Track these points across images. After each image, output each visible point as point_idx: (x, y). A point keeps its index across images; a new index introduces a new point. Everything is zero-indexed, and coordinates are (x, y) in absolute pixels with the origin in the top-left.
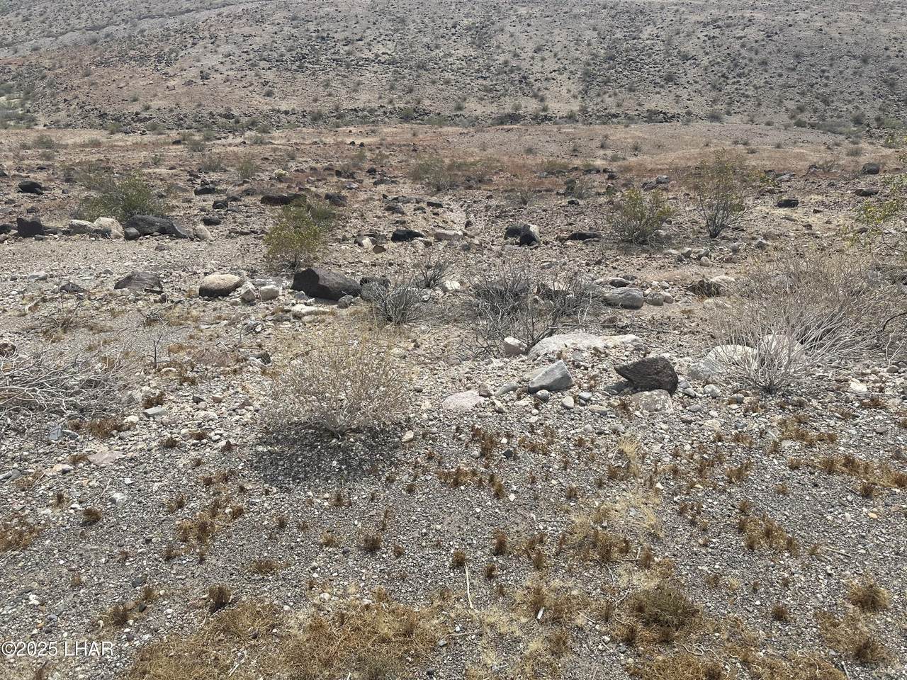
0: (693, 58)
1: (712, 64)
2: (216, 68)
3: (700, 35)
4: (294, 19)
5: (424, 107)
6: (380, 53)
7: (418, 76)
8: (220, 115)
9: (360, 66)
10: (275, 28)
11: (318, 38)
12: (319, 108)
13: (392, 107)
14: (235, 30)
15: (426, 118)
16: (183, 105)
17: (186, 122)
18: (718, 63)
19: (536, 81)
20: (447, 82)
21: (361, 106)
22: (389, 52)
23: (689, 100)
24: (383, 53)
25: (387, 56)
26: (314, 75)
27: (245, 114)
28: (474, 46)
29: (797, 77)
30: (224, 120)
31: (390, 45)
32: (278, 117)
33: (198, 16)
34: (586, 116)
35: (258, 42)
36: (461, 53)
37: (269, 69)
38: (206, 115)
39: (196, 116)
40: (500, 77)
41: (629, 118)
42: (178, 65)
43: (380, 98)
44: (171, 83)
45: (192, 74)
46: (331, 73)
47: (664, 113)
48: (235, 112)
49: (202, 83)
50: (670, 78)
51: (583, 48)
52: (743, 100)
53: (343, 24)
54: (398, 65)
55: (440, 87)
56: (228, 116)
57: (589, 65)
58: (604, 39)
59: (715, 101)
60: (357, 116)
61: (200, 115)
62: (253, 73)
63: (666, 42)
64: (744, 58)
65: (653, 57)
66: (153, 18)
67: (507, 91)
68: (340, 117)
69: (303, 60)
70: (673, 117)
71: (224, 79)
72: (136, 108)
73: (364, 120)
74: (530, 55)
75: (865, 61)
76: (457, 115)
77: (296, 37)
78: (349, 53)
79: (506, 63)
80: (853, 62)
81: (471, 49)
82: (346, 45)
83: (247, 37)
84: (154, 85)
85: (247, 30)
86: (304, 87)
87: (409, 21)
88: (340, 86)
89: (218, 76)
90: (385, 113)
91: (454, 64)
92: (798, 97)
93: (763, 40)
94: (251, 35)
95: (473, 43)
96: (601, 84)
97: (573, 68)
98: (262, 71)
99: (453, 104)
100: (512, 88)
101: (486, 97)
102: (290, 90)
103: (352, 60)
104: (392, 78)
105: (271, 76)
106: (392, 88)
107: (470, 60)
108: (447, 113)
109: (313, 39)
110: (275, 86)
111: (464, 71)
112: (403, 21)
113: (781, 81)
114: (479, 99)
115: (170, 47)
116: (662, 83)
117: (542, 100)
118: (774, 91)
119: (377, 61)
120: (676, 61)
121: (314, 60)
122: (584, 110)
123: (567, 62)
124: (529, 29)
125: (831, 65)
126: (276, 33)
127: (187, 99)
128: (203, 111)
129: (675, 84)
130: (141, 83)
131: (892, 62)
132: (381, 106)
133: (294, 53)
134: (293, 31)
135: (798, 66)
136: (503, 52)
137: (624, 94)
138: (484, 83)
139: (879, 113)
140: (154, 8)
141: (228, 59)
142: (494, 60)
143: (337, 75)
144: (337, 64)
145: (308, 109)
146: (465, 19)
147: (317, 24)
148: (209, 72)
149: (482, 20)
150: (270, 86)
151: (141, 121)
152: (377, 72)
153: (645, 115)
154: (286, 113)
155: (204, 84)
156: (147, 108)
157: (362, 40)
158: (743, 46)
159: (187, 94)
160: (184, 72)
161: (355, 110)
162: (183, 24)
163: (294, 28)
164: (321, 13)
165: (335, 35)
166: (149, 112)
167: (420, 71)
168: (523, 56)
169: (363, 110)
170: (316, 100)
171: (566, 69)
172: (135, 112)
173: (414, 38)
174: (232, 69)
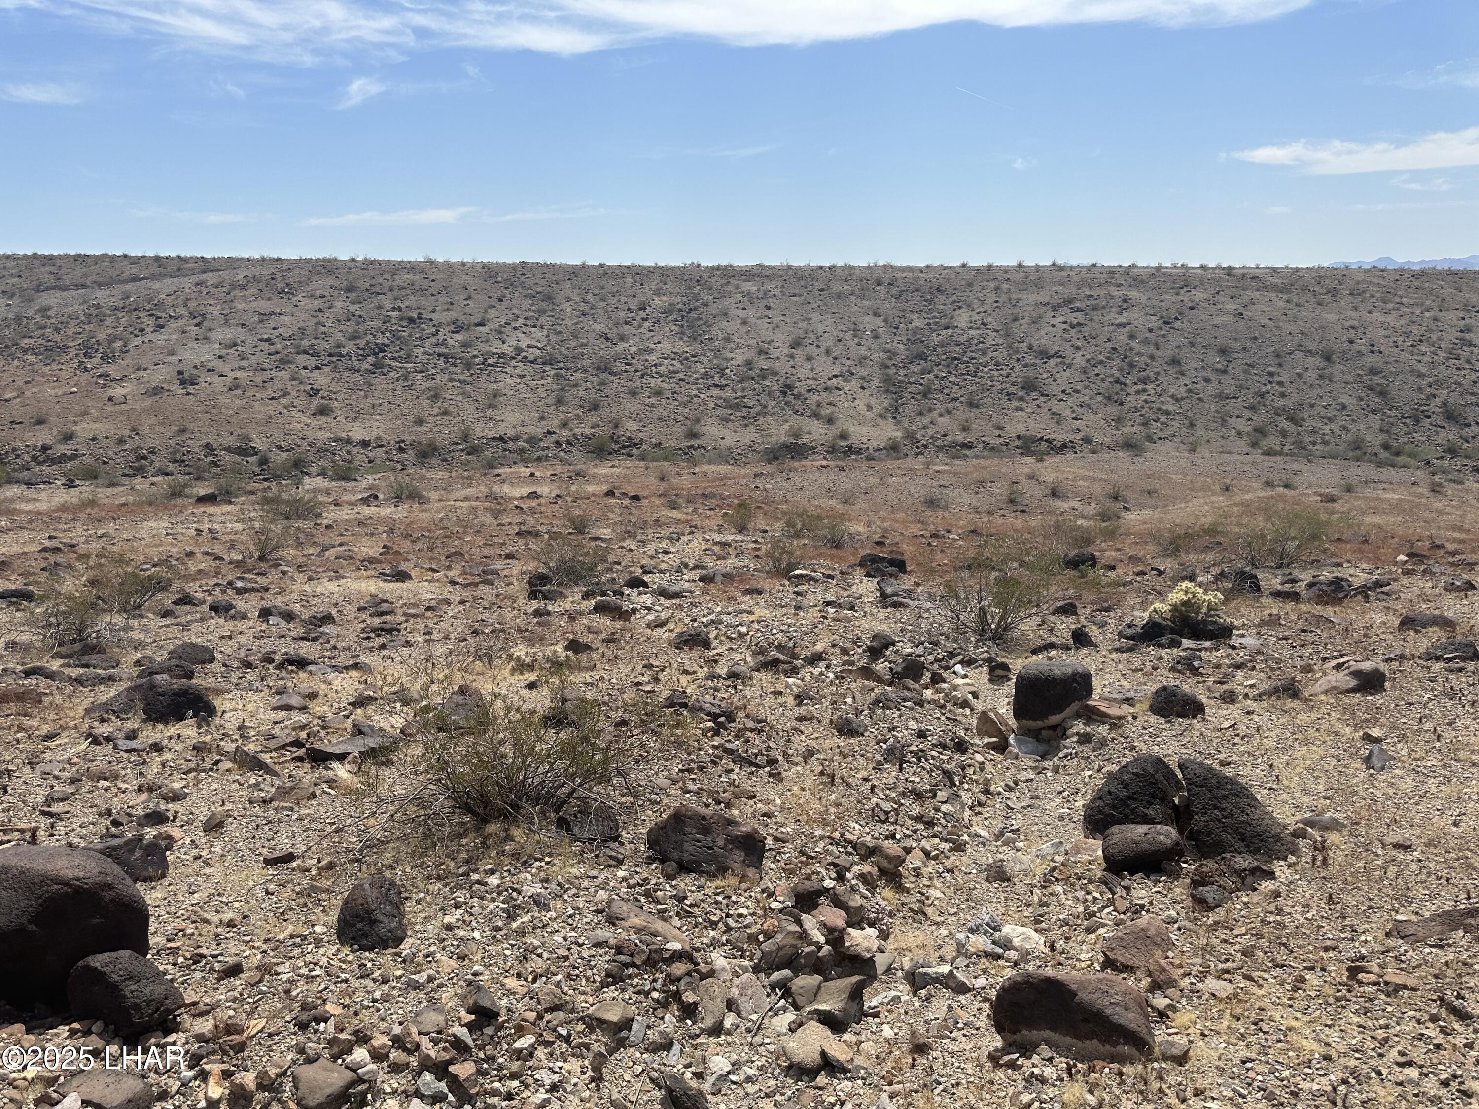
0: (1056, 354)
1: (1093, 363)
2: (210, 365)
3: (1055, 321)
4: (350, 289)
5: (628, 434)
6: (523, 344)
7: (601, 384)
8: (228, 449)
9: (489, 365)
10: (318, 304)
11: (401, 319)
12: (430, 435)
13: (569, 433)
14: (240, 305)
15: (635, 451)
16: (145, 430)
17: (153, 462)
18: (1101, 362)
19: (809, 391)
20: (658, 393)
21: (511, 432)
22: (539, 345)
23: (1075, 419)
24: (529, 347)
25: (537, 352)
26: (406, 379)
27: (280, 447)
28: (685, 338)
29: (1233, 382)
30: (237, 458)
31: (537, 333)
32: (348, 452)
33: (157, 285)
34: (918, 447)
35: (288, 324)
36: (666, 347)
37: (317, 368)
38: (196, 450)
39: (176, 451)
40: (746, 385)
41: (993, 448)
42: (128, 361)
43: (542, 418)
44: (117, 392)
45: (159, 375)
46: (438, 377)
47: (1047, 441)
48: (258, 443)
49: (183, 391)
50: (1029, 386)
51: (867, 340)
52: (1163, 418)
53: (442, 299)
54: (561, 365)
55: (647, 400)
56: (244, 451)
57: (887, 367)
58: (897, 328)
59: (1119, 420)
60: (505, 450)
61: (184, 450)
62: (286, 374)
63: (1001, 333)
64: (1139, 354)
65: (990, 354)
66: (64, 290)
67: (765, 407)
68: (473, 450)
69: (381, 355)
70: (1064, 446)
71: (228, 385)
72: (43, 436)
73: (521, 455)
74: (786, 351)
75: (1328, 358)
76: (691, 446)
77: (360, 317)
78: (465, 345)
79: (749, 364)
80: (1311, 361)
81: (681, 343)
82: (457, 332)
83: (265, 317)
84: (79, 395)
85: (263, 305)
86: (391, 399)
87: (560, 297)
88: (459, 398)
89: (216, 379)
90: (558, 444)
91: (661, 365)
92: (1248, 414)
93: (1161, 328)
94: (272, 313)
95: (683, 333)
96: (919, 396)
97: (864, 372)
98: (303, 372)
99: (679, 430)
100: (773, 403)
101: (732, 418)
102: (366, 404)
103: (475, 357)
104: (555, 387)
105: (322, 379)
106: (560, 402)
107: (687, 359)
108: (673, 443)
109: (393, 321)
110: (334, 396)
111: (681, 375)
112: (549, 298)
113: (1212, 389)
114: (722, 420)
115: (110, 331)
116: (1020, 394)
117: (830, 421)
118: (1207, 405)
119: (519, 358)
120: (1029, 359)
121: (402, 353)
122: (910, 436)
123: (849, 363)
124: (769, 313)
125: (1280, 365)
126: (320, 310)
127: (153, 420)
128: (189, 442)
129: (1043, 395)
130: (52, 392)
131: (1370, 360)
132: (549, 432)
133: (362, 343)
134: (352, 308)
135: (1230, 367)
136: (739, 347)
137: (963, 413)
138: (723, 394)
139: (1382, 437)
140: (68, 273)
141: (232, 351)
142: (727, 360)
143: (451, 380)
144: (446, 363)
145: (408, 438)
146: (656, 299)
147: (396, 299)
148: (195, 372)
149: (685, 299)
150: (323, 398)
151: (53, 461)
152: (524, 376)
153: (1016, 443)
154: (365, 444)
155: (188, 394)
156: (69, 437)
157: (484, 325)
158: (1132, 337)
159: (154, 411)
160: (142, 373)
161: (501, 439)
162: (128, 297)
163: (353, 303)
164: (398, 282)
165: (433, 316)
166: (71, 444)
167: (603, 376)
168: (775, 353)
169: (516, 439)
170: (420, 422)
171: (853, 374)
172: (40, 444)
173: (576, 324)
174: (241, 368)
